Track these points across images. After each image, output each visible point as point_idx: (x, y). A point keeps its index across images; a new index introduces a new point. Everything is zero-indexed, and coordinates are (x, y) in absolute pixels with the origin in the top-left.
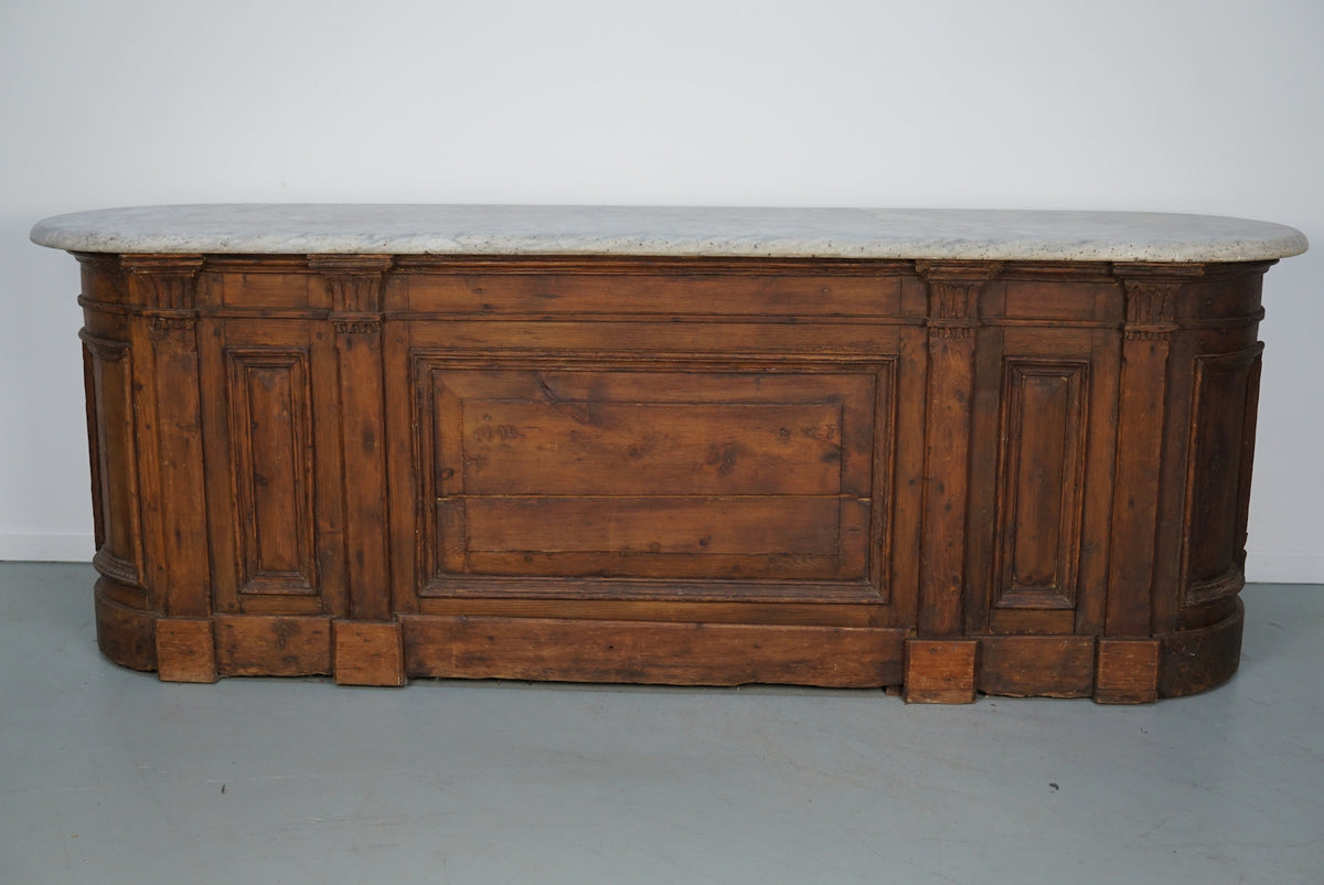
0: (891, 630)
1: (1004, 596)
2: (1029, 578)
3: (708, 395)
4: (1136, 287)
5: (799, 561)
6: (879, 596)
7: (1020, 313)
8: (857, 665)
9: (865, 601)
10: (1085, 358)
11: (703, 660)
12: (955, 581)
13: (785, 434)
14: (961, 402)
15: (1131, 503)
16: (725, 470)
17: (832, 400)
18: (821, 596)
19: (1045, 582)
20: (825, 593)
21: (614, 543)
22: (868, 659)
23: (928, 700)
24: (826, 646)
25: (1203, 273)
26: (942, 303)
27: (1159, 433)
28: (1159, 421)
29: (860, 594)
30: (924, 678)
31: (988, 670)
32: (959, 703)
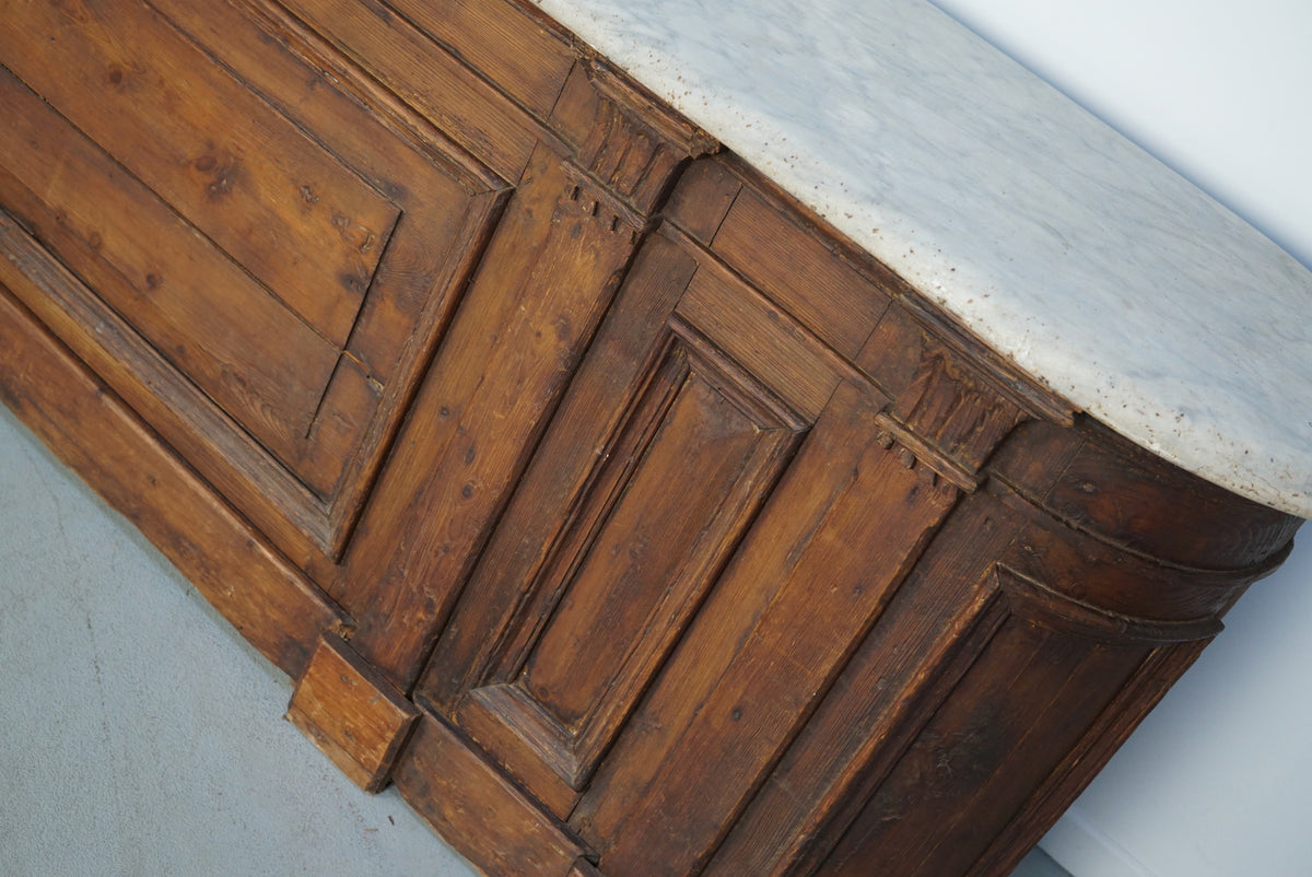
0: (318, 602)
1: (492, 687)
2: (543, 690)
3: (240, 60)
4: (940, 357)
5: (258, 405)
6: (329, 540)
7: (737, 256)
8: (258, 612)
9: (305, 532)
10: (798, 417)
11: (88, 444)
12: (429, 606)
13: (308, 200)
14: (560, 338)
15: (738, 712)
16: (215, 193)
17: (395, 191)
18: (257, 479)
19: (565, 717)
20: (264, 477)
21: (53, 196)
22: (274, 615)
23: (312, 739)
24: (231, 553)
25: (1069, 422)
26: (605, 146)
27: (845, 642)
28: (857, 622)
29: (308, 517)
30: (319, 705)
31: (418, 767)
32: (350, 775)
